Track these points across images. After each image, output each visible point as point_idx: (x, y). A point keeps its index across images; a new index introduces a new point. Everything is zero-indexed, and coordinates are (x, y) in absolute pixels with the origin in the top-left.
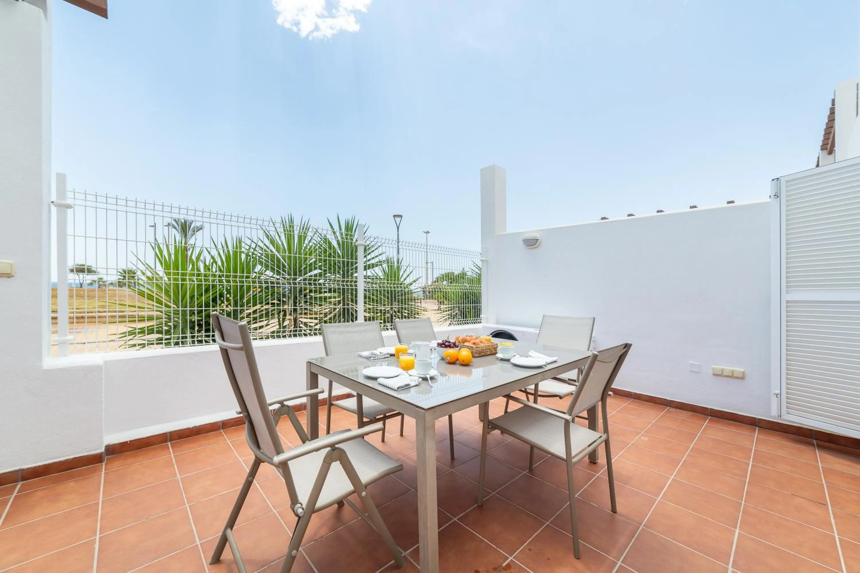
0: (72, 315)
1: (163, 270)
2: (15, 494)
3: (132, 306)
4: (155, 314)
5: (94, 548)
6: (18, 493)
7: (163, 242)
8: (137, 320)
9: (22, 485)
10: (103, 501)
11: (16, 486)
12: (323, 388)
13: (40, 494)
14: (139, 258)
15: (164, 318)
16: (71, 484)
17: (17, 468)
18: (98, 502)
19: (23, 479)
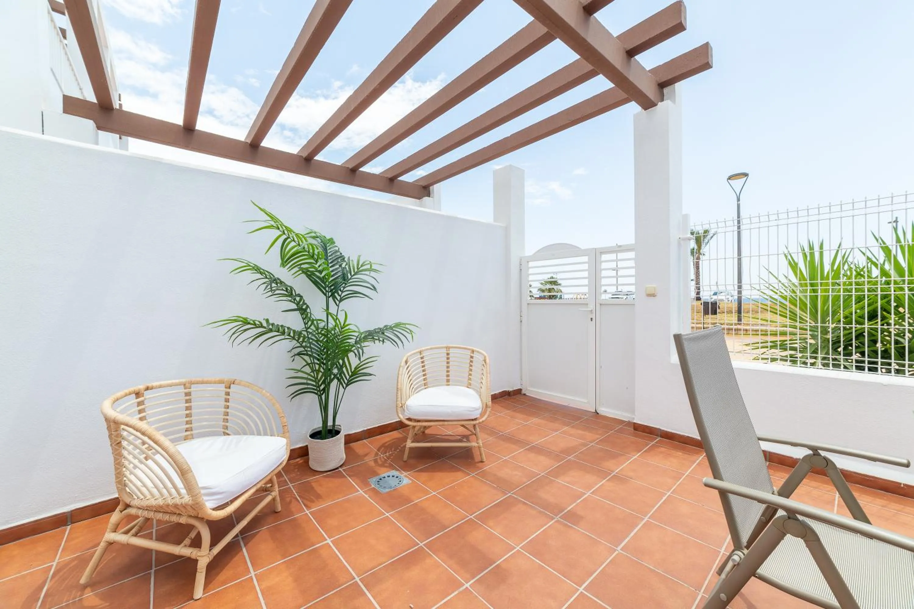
0: (693, 325)
1: (798, 281)
2: (653, 443)
3: (764, 320)
4: (788, 330)
5: (662, 498)
6: (655, 443)
7: (798, 251)
8: (769, 334)
9: (660, 439)
10: (688, 475)
11: (657, 438)
12: (909, 459)
13: (663, 449)
14: (771, 271)
15: (798, 333)
16: (680, 454)
17: (658, 427)
18: (685, 474)
19: (662, 437)
